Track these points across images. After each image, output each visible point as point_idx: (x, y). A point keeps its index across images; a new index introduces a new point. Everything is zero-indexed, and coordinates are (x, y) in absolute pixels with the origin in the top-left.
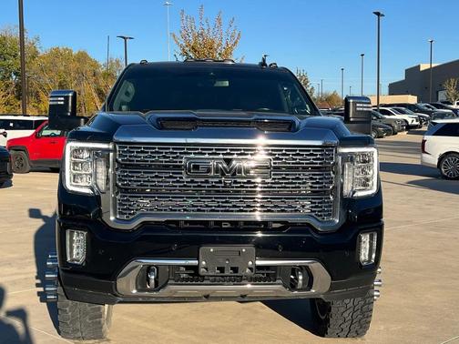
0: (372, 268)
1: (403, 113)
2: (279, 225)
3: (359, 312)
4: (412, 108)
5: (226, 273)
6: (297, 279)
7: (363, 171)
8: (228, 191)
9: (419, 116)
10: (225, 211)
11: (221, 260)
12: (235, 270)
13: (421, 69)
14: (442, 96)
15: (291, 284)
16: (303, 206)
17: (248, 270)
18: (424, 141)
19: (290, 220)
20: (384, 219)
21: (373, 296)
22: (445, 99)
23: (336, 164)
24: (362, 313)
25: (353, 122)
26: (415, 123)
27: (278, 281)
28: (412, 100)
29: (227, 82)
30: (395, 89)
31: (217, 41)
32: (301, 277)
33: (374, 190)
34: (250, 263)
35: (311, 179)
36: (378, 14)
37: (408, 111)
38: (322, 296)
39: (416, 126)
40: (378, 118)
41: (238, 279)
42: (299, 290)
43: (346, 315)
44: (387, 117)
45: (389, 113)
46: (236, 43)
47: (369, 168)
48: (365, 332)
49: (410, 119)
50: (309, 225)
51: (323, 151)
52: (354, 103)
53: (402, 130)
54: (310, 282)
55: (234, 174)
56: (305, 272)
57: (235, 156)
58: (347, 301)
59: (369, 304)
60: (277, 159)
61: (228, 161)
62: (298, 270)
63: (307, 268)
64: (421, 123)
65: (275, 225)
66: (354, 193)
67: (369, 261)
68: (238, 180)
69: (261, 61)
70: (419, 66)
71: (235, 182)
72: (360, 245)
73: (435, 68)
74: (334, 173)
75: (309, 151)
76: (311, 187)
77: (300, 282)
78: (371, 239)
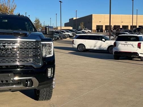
0: (52, 78)
1: (68, 32)
2: (22, 66)
3: (48, 92)
4: (71, 31)
5: (4, 83)
6: (28, 83)
7: (49, 49)
8: (5, 56)
9: (73, 33)
10: (3, 62)
11: (2, 78)
12: (7, 81)
13: (74, 19)
14: (80, 27)
15: (26, 85)
16: (30, 60)
17: (11, 81)
18: (73, 41)
19: (26, 65)
20: (55, 64)
21: (53, 87)
22: (80, 28)
23: (40, 47)
24: (49, 92)
25: (48, 34)
26: (72, 35)
27: (21, 84)
28: (71, 28)
29: (7, 20)
30: (66, 25)
31: (8, 7)
32: (29, 83)
33: (52, 55)
34: (12, 79)
35: (33, 52)
36: (60, 2)
37: (70, 32)
38: (36, 88)
39: (72, 36)
40: (61, 33)
41: (8, 84)
42: (28, 87)
43: (44, 93)
44: (64, 33)
45: (64, 32)
46: (15, 8)
47: (51, 48)
48: (50, 98)
49: (70, 34)
50: (31, 66)
51: (36, 43)
52: (48, 28)
53: (68, 37)
54: (32, 84)
55: (6, 50)
56: (30, 81)
57: (6, 44)
58: (45, 89)
59: (51, 89)
60: (21, 45)
61: (4, 46)
62: (28, 80)
63: (31, 79)
64: (73, 35)
65: (20, 67)
66: (46, 56)
67: (51, 76)
68: (8, 52)
69: (18, 14)
70: (73, 18)
71: (7, 53)
72: (48, 72)
73: (77, 19)
74: (39, 50)
75: (31, 43)
76: (33, 54)
77: (29, 84)
78: (51, 69)
